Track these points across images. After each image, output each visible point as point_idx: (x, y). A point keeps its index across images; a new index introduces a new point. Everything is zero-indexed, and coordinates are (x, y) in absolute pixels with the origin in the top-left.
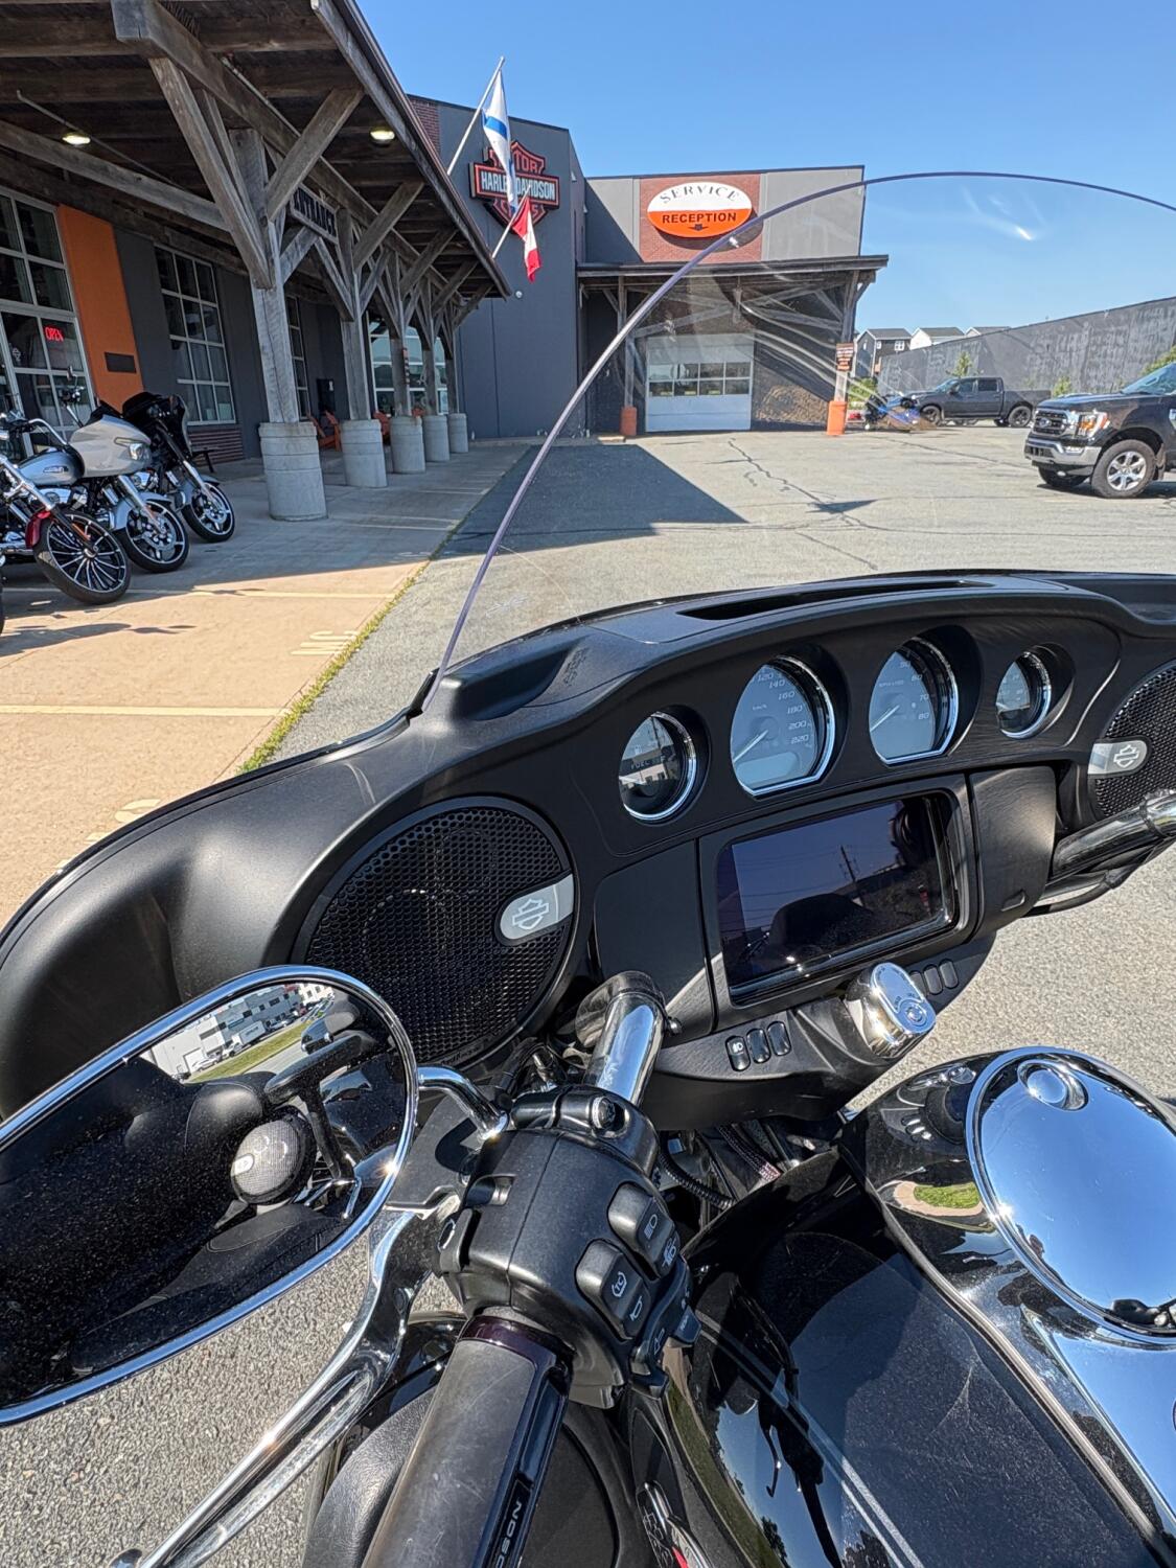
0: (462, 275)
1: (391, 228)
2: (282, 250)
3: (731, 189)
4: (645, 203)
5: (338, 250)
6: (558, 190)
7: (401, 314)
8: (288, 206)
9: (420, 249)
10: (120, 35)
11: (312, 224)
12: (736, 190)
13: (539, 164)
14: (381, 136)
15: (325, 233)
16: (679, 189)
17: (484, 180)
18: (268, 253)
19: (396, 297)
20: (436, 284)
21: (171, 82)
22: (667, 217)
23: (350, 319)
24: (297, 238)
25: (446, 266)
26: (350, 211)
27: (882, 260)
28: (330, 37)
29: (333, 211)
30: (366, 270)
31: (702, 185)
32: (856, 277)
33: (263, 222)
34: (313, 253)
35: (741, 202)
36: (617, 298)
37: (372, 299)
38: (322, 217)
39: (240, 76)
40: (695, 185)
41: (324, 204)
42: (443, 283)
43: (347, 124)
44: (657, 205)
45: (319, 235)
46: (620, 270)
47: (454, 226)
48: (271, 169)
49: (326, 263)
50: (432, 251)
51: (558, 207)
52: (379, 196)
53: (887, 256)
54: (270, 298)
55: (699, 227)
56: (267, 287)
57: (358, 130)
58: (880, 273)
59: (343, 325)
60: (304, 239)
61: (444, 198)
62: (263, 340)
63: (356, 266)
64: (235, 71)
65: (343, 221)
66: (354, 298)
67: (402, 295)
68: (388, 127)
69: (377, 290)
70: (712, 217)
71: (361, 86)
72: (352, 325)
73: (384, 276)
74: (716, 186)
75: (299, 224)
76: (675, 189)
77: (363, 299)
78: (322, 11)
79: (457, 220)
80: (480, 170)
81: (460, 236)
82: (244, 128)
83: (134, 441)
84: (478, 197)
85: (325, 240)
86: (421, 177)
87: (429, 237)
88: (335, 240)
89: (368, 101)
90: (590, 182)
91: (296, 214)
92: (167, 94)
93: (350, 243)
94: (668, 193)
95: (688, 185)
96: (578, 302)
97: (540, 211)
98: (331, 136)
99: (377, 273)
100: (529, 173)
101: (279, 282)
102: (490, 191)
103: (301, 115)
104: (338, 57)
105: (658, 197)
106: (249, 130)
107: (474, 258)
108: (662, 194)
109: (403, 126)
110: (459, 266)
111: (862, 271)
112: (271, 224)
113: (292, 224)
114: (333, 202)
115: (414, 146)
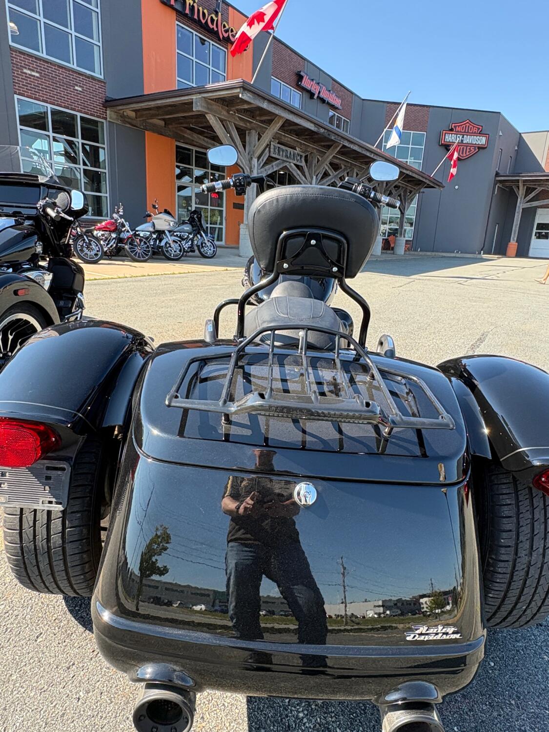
1: (329, 159)
2: (261, 168)
5: (305, 168)
6: (488, 141)
8: (269, 153)
10: (194, 109)
11: (285, 159)
13: (479, 129)
15: (295, 161)
17: (446, 137)
18: (251, 168)
21: (212, 120)
24: (274, 164)
26: (316, 154)
28: (253, 103)
29: (303, 154)
33: (251, 159)
34: (285, 168)
36: (519, 190)
38: (293, 156)
39: (240, 116)
41: (297, 152)
46: (520, 176)
51: (486, 148)
60: (279, 164)
63: (315, 173)
64: (236, 114)
65: (312, 158)
75: (276, 159)
78: (244, 97)
80: (445, 133)
83: (172, 221)
84: (442, 145)
85: (295, 164)
90: (522, 135)
91: (274, 155)
92: (211, 123)
93: (314, 165)
96: (493, 193)
97: (475, 150)
98: (276, 131)
100: (472, 133)
102: (449, 142)
106: (251, 130)
109: (312, 125)
112: (255, 159)
114: (305, 151)
115: (323, 131)
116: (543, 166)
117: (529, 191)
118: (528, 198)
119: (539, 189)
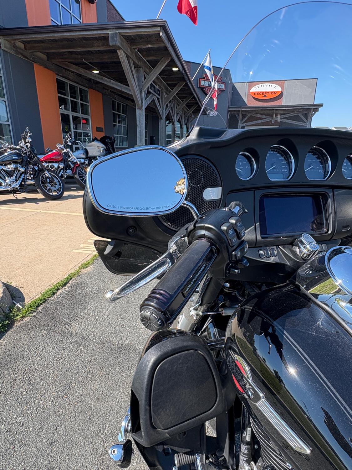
0: (194, 108)
1: (175, 94)
2: (145, 99)
3: (275, 85)
4: (249, 89)
5: (160, 100)
6: (225, 86)
7: (175, 118)
8: (148, 88)
9: (182, 101)
10: (110, 44)
11: (154, 93)
12: (277, 86)
13: (220, 79)
14: (175, 69)
15: (157, 95)
16: (260, 85)
17: (202, 83)
18: (142, 100)
19: (175, 113)
20: (186, 111)
21: (122, 55)
22: (255, 93)
23: (161, 119)
24: (150, 96)
25: (189, 106)
26: (164, 90)
27: (321, 105)
28: (164, 43)
29: (160, 90)
30: (167, 106)
31: (267, 84)
32: (312, 110)
33: (141, 92)
34: (153, 100)
35: (278, 89)
36: (239, 116)
37: (168, 114)
38: (157, 91)
39: (140, 54)
40: (265, 84)
41: (158, 88)
42: (188, 110)
43: (166, 66)
44: (253, 90)
45: (155, 96)
47: (193, 94)
48: (145, 78)
49: (156, 103)
50: (186, 101)
52: (173, 86)
53: (323, 104)
54: (141, 112)
55: (265, 96)
56: (140, 109)
57: (169, 68)
58: (320, 109)
59: (159, 120)
60: (151, 97)
61: (191, 86)
62: (138, 123)
63: (165, 104)
64: (138, 53)
65: (162, 93)
66: (163, 113)
67: (176, 113)
68: (177, 67)
69: (170, 111)
70: (269, 93)
71: (171, 56)
72: (162, 120)
73: (172, 108)
74: (271, 84)
75: (150, 93)
76: (259, 85)
77: (165, 114)
78: (163, 36)
79: (194, 92)
80: (201, 80)
81: (194, 97)
82: (139, 67)
83: (102, 147)
84: (200, 87)
85: (157, 97)
86: (184, 80)
87: (185, 97)
88: (160, 97)
89: (172, 60)
91: (150, 90)
92: (120, 59)
93: (164, 98)
94: (256, 86)
95: (262, 84)
96: (227, 117)
97: (219, 92)
98: (161, 69)
99: (170, 107)
101: (144, 108)
102: (203, 86)
103: (154, 64)
104: (166, 49)
105: (253, 88)
106: (140, 68)
107: (197, 103)
108: (255, 87)
109: (181, 67)
110: (192, 106)
111: (314, 108)
112: (143, 92)
113: (149, 93)
114: (160, 87)
115: (184, 72)
116: (246, 102)
117: (244, 116)
118: (244, 120)
119: (249, 115)
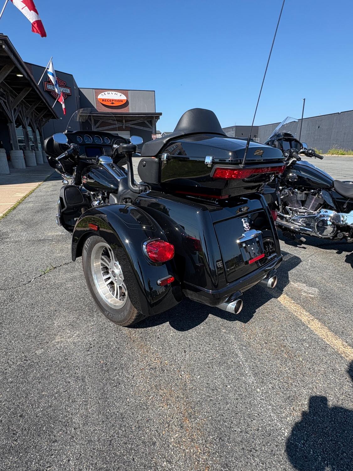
1: (22, 99)
3: (120, 94)
4: (97, 96)
6: (71, 91)
9: (31, 105)
13: (64, 83)
14: (19, 76)
16: (106, 93)
17: (48, 86)
20: (36, 114)
22: (103, 100)
25: (39, 110)
28: (7, 53)
31: (112, 92)
35: (123, 97)
36: (91, 121)
38: (2, 95)
40: (110, 92)
44: (101, 96)
46: (91, 113)
47: (41, 99)
50: (35, 105)
52: (19, 91)
53: (162, 113)
55: (113, 103)
57: (13, 74)
61: (38, 92)
63: (12, 108)
65: (8, 96)
66: (12, 117)
67: (26, 117)
68: (21, 73)
69: (18, 115)
71: (14, 64)
72: (12, 124)
74: (116, 93)
76: (105, 93)
77: (15, 117)
78: (6, 49)
80: (46, 84)
81: (43, 102)
84: (46, 91)
85: (3, 101)
86: (31, 86)
87: (33, 102)
88: (6, 101)
90: (80, 89)
93: (10, 102)
94: (103, 94)
95: (109, 92)
97: (66, 96)
98: (6, 76)
99: (18, 111)
100: (62, 85)
102: (50, 90)
107: (47, 108)
108: (102, 94)
110: (43, 110)
111: (156, 116)
114: (5, 91)
116: (95, 107)
117: (96, 121)
118: (97, 126)
119: (101, 121)
